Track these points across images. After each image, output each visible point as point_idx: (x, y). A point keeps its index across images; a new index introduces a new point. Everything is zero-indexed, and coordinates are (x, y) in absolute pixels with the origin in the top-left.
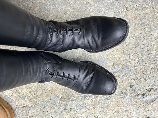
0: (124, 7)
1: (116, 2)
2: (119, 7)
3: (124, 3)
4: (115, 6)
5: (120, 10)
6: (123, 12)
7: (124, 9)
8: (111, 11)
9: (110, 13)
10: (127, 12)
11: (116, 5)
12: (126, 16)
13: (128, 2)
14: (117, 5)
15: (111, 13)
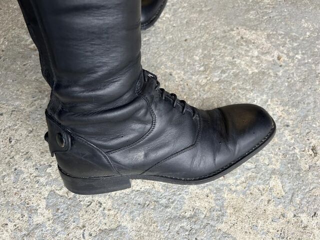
0: (306, 145)
1: (285, 130)
2: (293, 141)
3: (305, 134)
4: (284, 139)
5: (297, 151)
6: (304, 156)
7: (307, 149)
8: (274, 149)
9: (272, 153)
10: (316, 158)
11: (285, 136)
12: (314, 167)
13: (314, 133)
14: (289, 138)
15: (275, 155)
